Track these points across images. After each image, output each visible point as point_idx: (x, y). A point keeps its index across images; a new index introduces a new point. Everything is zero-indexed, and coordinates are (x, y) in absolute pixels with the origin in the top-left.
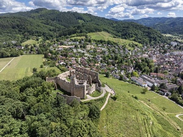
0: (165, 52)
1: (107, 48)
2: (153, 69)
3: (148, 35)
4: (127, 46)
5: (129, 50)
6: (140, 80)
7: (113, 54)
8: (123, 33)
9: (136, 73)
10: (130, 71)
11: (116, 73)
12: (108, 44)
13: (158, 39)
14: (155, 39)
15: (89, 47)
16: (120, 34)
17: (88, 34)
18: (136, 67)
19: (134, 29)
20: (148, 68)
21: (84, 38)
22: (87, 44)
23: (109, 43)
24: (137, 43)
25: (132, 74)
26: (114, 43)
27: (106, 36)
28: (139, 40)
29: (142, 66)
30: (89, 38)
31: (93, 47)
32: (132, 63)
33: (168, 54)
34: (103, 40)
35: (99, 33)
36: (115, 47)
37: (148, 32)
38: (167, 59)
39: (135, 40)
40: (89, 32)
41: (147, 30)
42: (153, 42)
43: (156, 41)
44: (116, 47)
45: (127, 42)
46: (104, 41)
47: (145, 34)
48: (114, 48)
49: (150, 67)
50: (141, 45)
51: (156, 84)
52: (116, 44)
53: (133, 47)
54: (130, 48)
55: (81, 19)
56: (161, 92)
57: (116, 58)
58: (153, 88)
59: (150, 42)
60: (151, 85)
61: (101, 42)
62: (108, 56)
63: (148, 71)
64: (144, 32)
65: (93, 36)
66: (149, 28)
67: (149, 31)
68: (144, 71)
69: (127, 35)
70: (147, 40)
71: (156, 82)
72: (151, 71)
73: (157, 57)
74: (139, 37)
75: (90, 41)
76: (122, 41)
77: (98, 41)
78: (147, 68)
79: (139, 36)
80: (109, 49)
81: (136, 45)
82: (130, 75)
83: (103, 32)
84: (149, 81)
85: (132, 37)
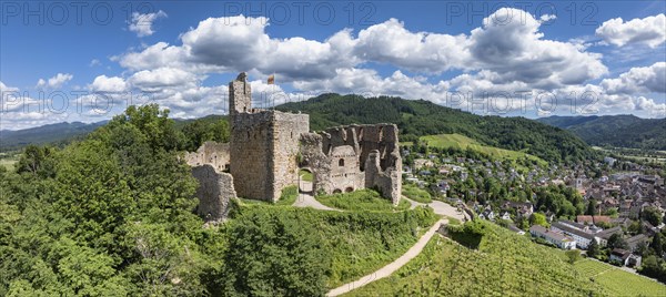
0: (598, 175)
1: (465, 166)
2: (581, 205)
3: (558, 143)
4: (514, 163)
5: (520, 173)
6: (555, 234)
7: (481, 180)
8: (502, 139)
9: (541, 216)
10: (527, 214)
11: (487, 219)
12: (468, 157)
13: (578, 151)
14: (572, 152)
15: (420, 163)
16: (495, 141)
17: (421, 138)
18: (539, 205)
19: (527, 131)
20: (571, 204)
21: (410, 144)
22: (417, 158)
23: (469, 154)
24: (535, 158)
25: (532, 220)
26: (482, 155)
27: (464, 143)
28: (539, 153)
29: (555, 202)
30: (421, 144)
31: (430, 163)
32: (529, 198)
33: (605, 178)
34: (455, 148)
35: (448, 136)
36: (484, 164)
37: (556, 137)
38: (605, 188)
39: (529, 153)
40: (424, 134)
41: (554, 134)
42: (568, 158)
43: (575, 154)
44: (489, 164)
45: (513, 155)
46: (459, 152)
47: (550, 142)
48: (481, 166)
49: (575, 202)
50: (544, 162)
51: (598, 239)
52: (487, 157)
53: (528, 165)
54: (520, 168)
55: (409, 111)
56: (613, 257)
57: (487, 187)
58: (591, 251)
59: (563, 159)
60: (585, 242)
61: (451, 152)
62: (467, 183)
63: (571, 213)
64: (548, 137)
65: (432, 141)
66: (557, 130)
67: (558, 134)
68: (562, 212)
69: (512, 142)
70: (556, 153)
71: (599, 235)
72: (578, 213)
73: (585, 185)
74: (538, 147)
75: (423, 151)
76: (501, 154)
77: (444, 152)
78: (568, 204)
79: (539, 145)
80: (469, 169)
81: (535, 163)
82: (526, 223)
83: (455, 135)
84: (577, 233)
85: (523, 147)
